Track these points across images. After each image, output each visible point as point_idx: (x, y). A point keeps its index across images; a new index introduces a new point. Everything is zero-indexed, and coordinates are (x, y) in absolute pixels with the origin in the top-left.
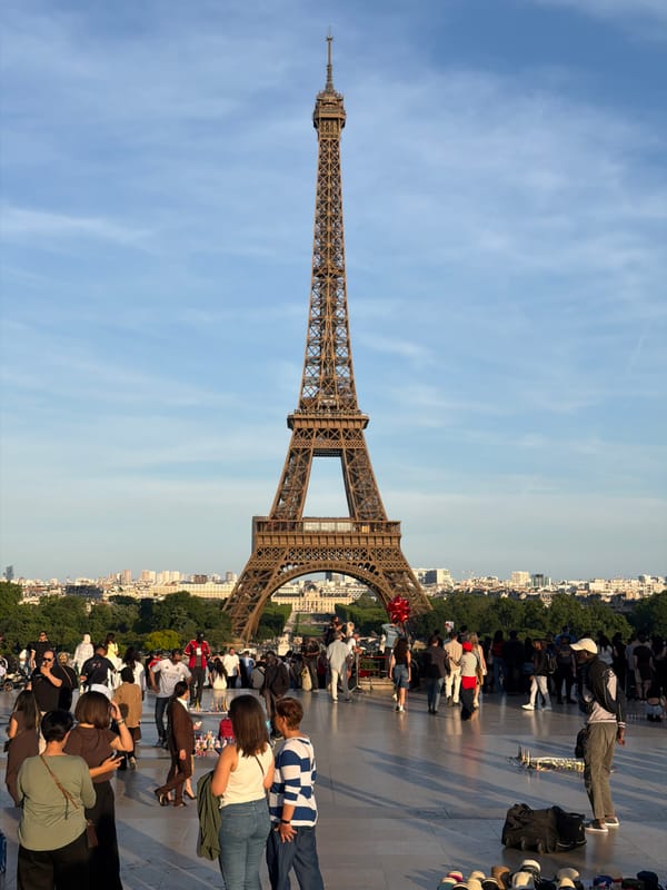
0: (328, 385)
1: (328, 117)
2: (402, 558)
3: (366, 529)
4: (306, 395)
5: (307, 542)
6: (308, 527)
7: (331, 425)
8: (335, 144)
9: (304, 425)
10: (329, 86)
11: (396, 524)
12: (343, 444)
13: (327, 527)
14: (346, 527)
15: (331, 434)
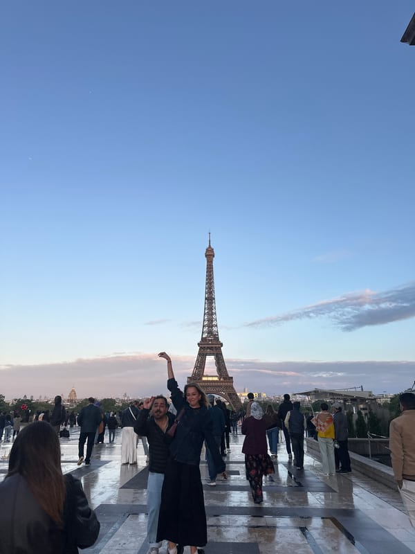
0: (210, 333)
1: (210, 254)
2: (233, 389)
3: (222, 379)
4: (204, 336)
5: (204, 384)
6: (204, 379)
7: (211, 346)
8: (212, 262)
9: (203, 346)
10: (210, 246)
11: (232, 378)
12: (215, 352)
13: (210, 379)
14: (216, 379)
15: (211, 348)
